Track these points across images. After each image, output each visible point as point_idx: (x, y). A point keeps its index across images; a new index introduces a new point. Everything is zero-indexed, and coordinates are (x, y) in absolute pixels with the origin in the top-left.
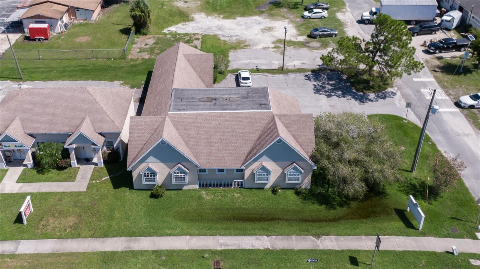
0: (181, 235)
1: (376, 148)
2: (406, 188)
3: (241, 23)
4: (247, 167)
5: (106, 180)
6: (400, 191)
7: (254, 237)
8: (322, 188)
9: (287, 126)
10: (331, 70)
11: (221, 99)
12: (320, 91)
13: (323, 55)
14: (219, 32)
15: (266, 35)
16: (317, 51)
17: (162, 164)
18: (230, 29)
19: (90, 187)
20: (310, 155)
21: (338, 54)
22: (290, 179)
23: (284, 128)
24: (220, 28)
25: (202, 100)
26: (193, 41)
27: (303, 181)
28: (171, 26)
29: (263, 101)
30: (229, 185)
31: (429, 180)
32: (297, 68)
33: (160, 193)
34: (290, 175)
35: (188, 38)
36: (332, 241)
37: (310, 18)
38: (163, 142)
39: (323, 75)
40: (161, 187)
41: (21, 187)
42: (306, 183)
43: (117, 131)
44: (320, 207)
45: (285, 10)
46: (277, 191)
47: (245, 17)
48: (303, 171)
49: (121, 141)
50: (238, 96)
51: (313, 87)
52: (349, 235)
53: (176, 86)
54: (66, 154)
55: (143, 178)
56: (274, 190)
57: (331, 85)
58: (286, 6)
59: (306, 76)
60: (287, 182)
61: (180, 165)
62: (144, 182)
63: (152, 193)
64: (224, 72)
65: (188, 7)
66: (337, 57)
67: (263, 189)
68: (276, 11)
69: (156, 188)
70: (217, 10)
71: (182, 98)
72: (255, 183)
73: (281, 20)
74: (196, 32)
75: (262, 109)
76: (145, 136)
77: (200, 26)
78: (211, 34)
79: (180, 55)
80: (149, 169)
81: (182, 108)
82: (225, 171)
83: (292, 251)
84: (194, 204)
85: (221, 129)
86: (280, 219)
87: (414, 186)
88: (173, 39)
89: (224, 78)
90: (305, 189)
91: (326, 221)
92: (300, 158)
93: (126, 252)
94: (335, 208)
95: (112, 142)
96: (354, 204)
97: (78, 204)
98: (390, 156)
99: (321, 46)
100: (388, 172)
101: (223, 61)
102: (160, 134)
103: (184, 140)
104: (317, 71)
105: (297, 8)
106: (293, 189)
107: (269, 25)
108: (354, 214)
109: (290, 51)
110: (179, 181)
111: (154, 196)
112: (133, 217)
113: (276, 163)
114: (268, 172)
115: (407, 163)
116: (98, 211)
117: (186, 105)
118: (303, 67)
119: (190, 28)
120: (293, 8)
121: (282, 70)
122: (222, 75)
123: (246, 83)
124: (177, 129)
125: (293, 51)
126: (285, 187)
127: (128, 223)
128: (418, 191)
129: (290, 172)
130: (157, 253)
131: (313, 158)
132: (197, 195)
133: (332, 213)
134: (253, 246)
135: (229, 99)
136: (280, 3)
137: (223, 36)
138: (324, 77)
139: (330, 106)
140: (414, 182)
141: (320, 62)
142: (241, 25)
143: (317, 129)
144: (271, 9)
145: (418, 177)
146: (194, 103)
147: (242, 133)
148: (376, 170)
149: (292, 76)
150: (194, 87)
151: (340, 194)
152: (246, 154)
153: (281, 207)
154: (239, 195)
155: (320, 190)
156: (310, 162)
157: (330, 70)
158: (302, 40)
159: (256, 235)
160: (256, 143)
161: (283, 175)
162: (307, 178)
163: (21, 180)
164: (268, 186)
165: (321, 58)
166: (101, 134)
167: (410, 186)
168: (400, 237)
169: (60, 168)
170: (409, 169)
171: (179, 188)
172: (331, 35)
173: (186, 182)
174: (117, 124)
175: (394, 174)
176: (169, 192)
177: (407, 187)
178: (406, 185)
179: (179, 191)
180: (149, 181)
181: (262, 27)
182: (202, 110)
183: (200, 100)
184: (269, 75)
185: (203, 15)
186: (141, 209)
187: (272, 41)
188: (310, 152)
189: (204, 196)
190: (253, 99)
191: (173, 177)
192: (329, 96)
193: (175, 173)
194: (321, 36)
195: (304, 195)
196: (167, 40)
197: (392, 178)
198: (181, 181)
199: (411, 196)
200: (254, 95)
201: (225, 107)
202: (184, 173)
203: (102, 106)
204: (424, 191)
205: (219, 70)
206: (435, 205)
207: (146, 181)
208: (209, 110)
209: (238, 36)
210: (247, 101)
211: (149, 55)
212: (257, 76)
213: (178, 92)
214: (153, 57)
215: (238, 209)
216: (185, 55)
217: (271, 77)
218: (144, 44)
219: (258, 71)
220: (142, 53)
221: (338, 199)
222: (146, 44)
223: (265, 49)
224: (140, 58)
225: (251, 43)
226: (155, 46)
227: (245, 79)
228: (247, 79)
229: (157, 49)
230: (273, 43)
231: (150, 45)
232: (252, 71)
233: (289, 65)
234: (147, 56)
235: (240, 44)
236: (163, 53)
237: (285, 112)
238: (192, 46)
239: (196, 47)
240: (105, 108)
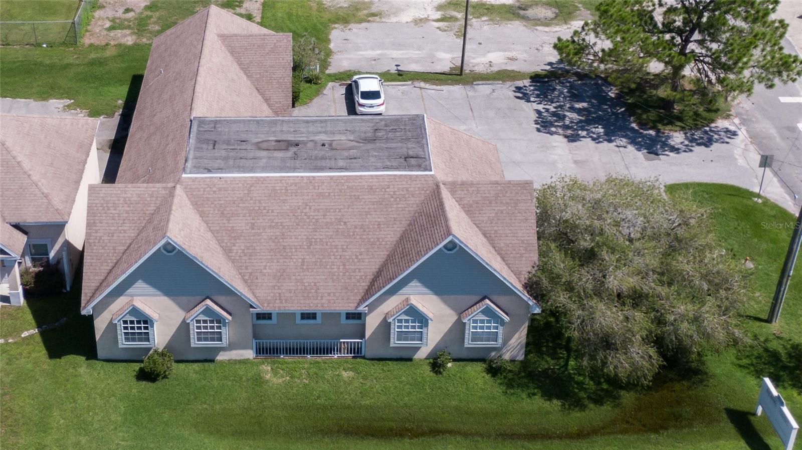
1: (683, 264)
2: (754, 361)
4: (372, 307)
5: (31, 336)
6: (740, 366)
8: (552, 359)
9: (469, 210)
10: (581, 76)
11: (310, 145)
12: (552, 125)
13: (559, 39)
16: (547, 29)
17: (165, 301)
20: (524, 281)
21: (597, 35)
22: (475, 337)
25: (264, 145)
27: (506, 342)
29: (412, 148)
30: (328, 350)
32: (495, 69)
33: (160, 369)
34: (475, 328)
38: (169, 248)
39: (558, 87)
40: (162, 354)
42: (514, 347)
43: (56, 219)
44: (547, 404)
46: (443, 366)
48: (506, 318)
49: (68, 245)
50: (352, 138)
51: (534, 116)
53: (200, 110)
55: (121, 332)
56: (436, 364)
57: (579, 111)
59: (519, 89)
60: (468, 343)
61: (208, 302)
62: (123, 343)
63: (141, 370)
64: (317, 78)
66: (595, 44)
67: (410, 360)
69: (152, 356)
71: (215, 142)
72: (392, 345)
75: (410, 167)
76: (125, 231)
79: (211, 36)
80: (135, 311)
81: (216, 166)
82: (319, 317)
84: (244, 395)
85: (309, 217)
86: (451, 432)
87: (774, 356)
89: (318, 93)
90: (513, 361)
91: (560, 437)
92: (503, 289)
94: (583, 407)
95: (46, 245)
96: (628, 398)
98: (718, 283)
99: (557, 16)
100: (712, 321)
101: (317, 51)
102: (162, 228)
103: (220, 242)
104: (546, 76)
106: (483, 360)
108: (628, 422)
109: (480, 28)
110: (206, 339)
111: (146, 376)
112: (96, 426)
113: (442, 299)
114: (423, 320)
115: (759, 302)
116: (11, 411)
117: (226, 159)
118: (510, 68)
121: (459, 75)
122: (314, 86)
123: (372, 106)
124: (202, 215)
125: (486, 28)
126: (464, 355)
127: (83, 440)
128: (784, 368)
129: (475, 321)
131: (532, 287)
132: (250, 375)
133: (577, 418)
135: (331, 145)
138: (562, 93)
139: (575, 162)
140: (774, 345)
141: (554, 57)
143: (543, 218)
145: (783, 335)
146: (243, 154)
147: (362, 227)
148: (683, 317)
149: (484, 89)
150: (245, 113)
151: (596, 374)
152: (370, 277)
153: (454, 403)
154: (351, 374)
155: (547, 363)
156: (525, 296)
157: (577, 74)
158: (509, 2)
160: (395, 250)
161: (459, 327)
162: (516, 336)
164: (423, 353)
165: (555, 47)
166: (17, 227)
167: (765, 355)
170: (764, 316)
171: (207, 358)
173: (225, 342)
174: (57, 201)
175: (726, 326)
176: (182, 366)
177: (757, 358)
178: (755, 353)
179: (206, 364)
180: (134, 340)
182: (264, 169)
183: (258, 146)
184: (427, 86)
186: (115, 406)
187: (436, 4)
188: (525, 277)
189: (268, 377)
190: (388, 145)
191: (193, 331)
192: (573, 138)
193: (198, 322)
195: (510, 375)
197: (721, 335)
198: (213, 339)
199: (767, 380)
200: (390, 135)
201: (320, 163)
202: (220, 320)
203: (19, 159)
205: (306, 74)
207: (127, 339)
208: (282, 169)
210: (374, 149)
211: (134, 37)
212: (398, 89)
213: (206, 127)
214: (144, 40)
215: (349, 407)
216: (223, 37)
217: (431, 90)
218: (121, 10)
219: (401, 75)
220: (119, 33)
221: (590, 384)
222: (127, 10)
223: (418, 22)
224: (112, 43)
225: (384, 8)
226: (149, 13)
227: (368, 95)
228: (375, 95)
229: (155, 23)
230: (440, 8)
231: (138, 11)
232: (386, 77)
233: (478, 61)
234: (129, 38)
235: (357, 9)
236: (168, 32)
237: (464, 176)
238: (241, 15)
239: (249, 17)
240: (26, 165)
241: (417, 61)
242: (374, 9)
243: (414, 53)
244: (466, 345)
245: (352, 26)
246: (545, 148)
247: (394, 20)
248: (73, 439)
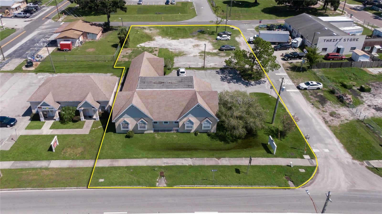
0: (142, 158)
1: (252, 110)
2: (268, 132)
3: (182, 42)
4: (181, 120)
5: (101, 128)
6: (265, 134)
7: (183, 159)
8: (223, 132)
9: (203, 98)
10: (231, 69)
11: (166, 83)
12: (224, 80)
13: (226, 60)
14: (169, 47)
15: (195, 49)
16: (224, 58)
17: (132, 119)
18: (175, 45)
19: (91, 132)
20: (215, 114)
21: (234, 59)
22: (205, 127)
23: (201, 99)
24: (169, 45)
25: (156, 83)
26: (154, 51)
27: (211, 128)
28: (142, 43)
29: (190, 84)
30: (171, 131)
31: (281, 128)
32: (212, 67)
33: (131, 135)
34: (204, 125)
35: (151, 50)
36: (226, 161)
37: (221, 40)
38: (133, 106)
39: (226, 71)
40: (132, 132)
41: (52, 132)
42: (213, 129)
43: (107, 100)
44: (220, 143)
45: (207, 35)
46: (197, 134)
47: (184, 39)
48: (211, 123)
49: (109, 105)
50: (176, 81)
51: (220, 77)
52: (236, 157)
53: (141, 75)
54: (77, 113)
55: (122, 126)
56: (196, 134)
57: (231, 76)
58: (208, 33)
59: (217, 71)
60: (203, 129)
61: (142, 119)
62: (122, 129)
63: (126, 135)
64: (171, 69)
65: (152, 33)
66: (234, 61)
67: (190, 133)
68: (202, 36)
69: (129, 132)
70: (168, 35)
71: (144, 82)
72: (185, 129)
73: (204, 41)
74: (156, 47)
75: (190, 88)
76: (123, 103)
77: (158, 43)
78: (164, 48)
79: (145, 59)
80: (125, 121)
81: (144, 87)
82: (168, 123)
83: (204, 167)
84: (151, 141)
85: (166, 99)
86: (199, 149)
87: (273, 131)
88: (142, 50)
89: (171, 72)
90: (213, 133)
91: (224, 150)
92: (210, 116)
93: (111, 167)
94: (229, 143)
95: (104, 106)
96: (240, 141)
97: (84, 141)
98: (259, 114)
99: (226, 55)
100: (258, 123)
101: (170, 62)
102: (131, 102)
103: (145, 105)
104: (223, 69)
105: (214, 34)
106: (206, 133)
107: (198, 43)
108: (239, 146)
109: (208, 58)
110: (142, 128)
111: (127, 137)
112: (115, 148)
113: (197, 118)
114: (192, 123)
115: (268, 118)
116: (95, 145)
117: (147, 86)
118: (215, 67)
119: (153, 44)
120: (211, 34)
121: (203, 68)
122: (170, 71)
123: (183, 75)
124: (141, 99)
125: (210, 58)
126: (202, 131)
127: (112, 152)
128: (275, 134)
129: (204, 123)
130: (128, 168)
131: (217, 115)
132: (152, 137)
133: (227, 146)
134: (182, 164)
135: (171, 83)
136: (204, 31)
137: (171, 49)
138: (227, 72)
139: (229, 88)
140: (273, 129)
141: (225, 64)
142: (182, 43)
143: (220, 99)
144: (199, 35)
145: (275, 126)
146: (151, 85)
147: (178, 101)
148: (251, 122)
149: (209, 71)
150: (152, 76)
151: (232, 136)
152: (180, 113)
153: (200, 142)
154: (176, 136)
155: (221, 133)
156: (216, 117)
157: (230, 68)
158: (216, 52)
159: (184, 158)
160: (186, 107)
161: (201, 125)
162: (214, 127)
163: (53, 127)
164: (192, 131)
165: (225, 62)
166: (98, 102)
167: (270, 131)
168: (264, 158)
169: (74, 121)
170: (271, 122)
171: (142, 133)
172: (232, 50)
173: (146, 129)
174: (107, 96)
175: (261, 124)
176: (136, 134)
177: (269, 132)
178: (268, 130)
179: (142, 134)
180: (125, 128)
181: (193, 44)
182: (155, 88)
183: (154, 83)
184: (196, 71)
185: (160, 37)
186: (120, 144)
187: (199, 52)
188: (216, 113)
189: (156, 137)
190: (185, 83)
191: (139, 126)
192: (229, 83)
193: (140, 124)
194: (226, 50)
195: (212, 136)
196: (139, 50)
197: (260, 126)
198: (143, 128)
199: (270, 136)
200: (185, 81)
201: (168, 87)
202: (145, 123)
203: (98, 86)
204: (278, 134)
205: (168, 68)
206: (283, 141)
207: (123, 128)
208: (160, 88)
209: (180, 49)
210: (181, 84)
211: (128, 59)
212: (189, 71)
213: (142, 79)
214: (130, 60)
215: (175, 144)
216: (148, 59)
217: (197, 72)
218: (126, 53)
219: (190, 68)
220: (124, 58)
221: (231, 138)
222: (127, 53)
223: (194, 56)
224: (123, 61)
225: (187, 53)
226: (132, 54)
227: (182, 72)
228: (184, 72)
229: (133, 56)
230: (199, 53)
231: (129, 53)
232: (186, 69)
233: (208, 65)
234: (127, 60)
235: (180, 53)
236: (135, 58)
237: (202, 90)
238: (153, 54)
239: (155, 55)
240: (100, 88)
241: (194, 65)
242: (184, 53)
243: (193, 63)
244: (202, 129)
245: (179, 57)
246: (223, 85)
247: (189, 56)
248: (109, 151)
